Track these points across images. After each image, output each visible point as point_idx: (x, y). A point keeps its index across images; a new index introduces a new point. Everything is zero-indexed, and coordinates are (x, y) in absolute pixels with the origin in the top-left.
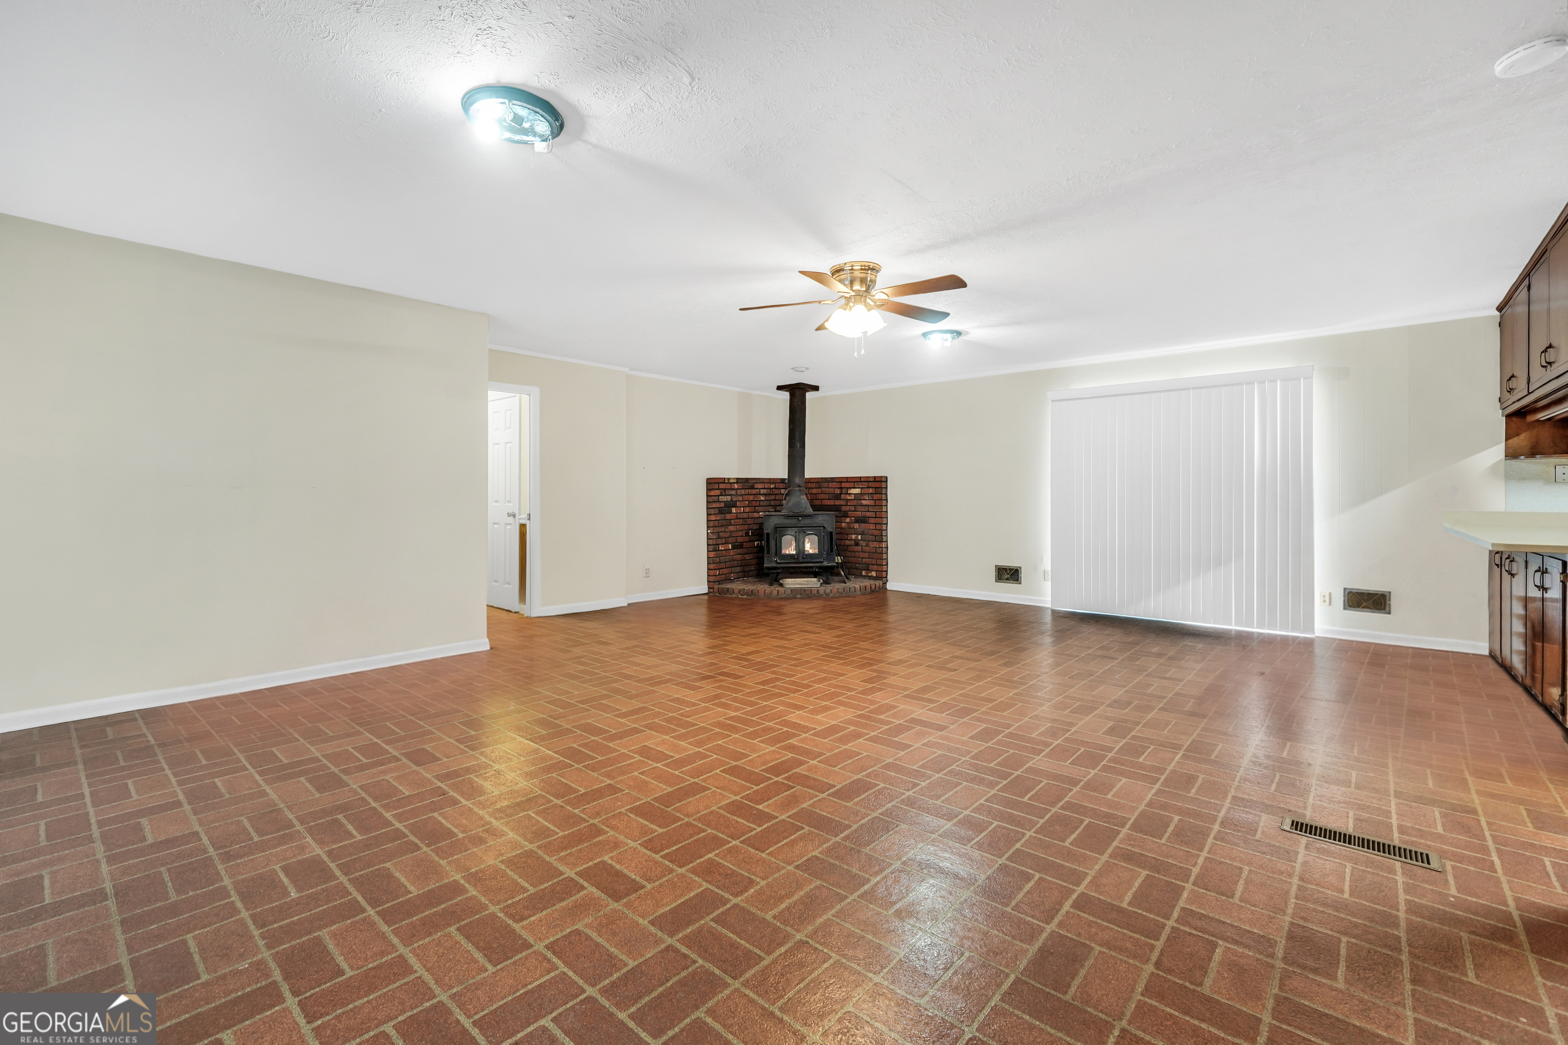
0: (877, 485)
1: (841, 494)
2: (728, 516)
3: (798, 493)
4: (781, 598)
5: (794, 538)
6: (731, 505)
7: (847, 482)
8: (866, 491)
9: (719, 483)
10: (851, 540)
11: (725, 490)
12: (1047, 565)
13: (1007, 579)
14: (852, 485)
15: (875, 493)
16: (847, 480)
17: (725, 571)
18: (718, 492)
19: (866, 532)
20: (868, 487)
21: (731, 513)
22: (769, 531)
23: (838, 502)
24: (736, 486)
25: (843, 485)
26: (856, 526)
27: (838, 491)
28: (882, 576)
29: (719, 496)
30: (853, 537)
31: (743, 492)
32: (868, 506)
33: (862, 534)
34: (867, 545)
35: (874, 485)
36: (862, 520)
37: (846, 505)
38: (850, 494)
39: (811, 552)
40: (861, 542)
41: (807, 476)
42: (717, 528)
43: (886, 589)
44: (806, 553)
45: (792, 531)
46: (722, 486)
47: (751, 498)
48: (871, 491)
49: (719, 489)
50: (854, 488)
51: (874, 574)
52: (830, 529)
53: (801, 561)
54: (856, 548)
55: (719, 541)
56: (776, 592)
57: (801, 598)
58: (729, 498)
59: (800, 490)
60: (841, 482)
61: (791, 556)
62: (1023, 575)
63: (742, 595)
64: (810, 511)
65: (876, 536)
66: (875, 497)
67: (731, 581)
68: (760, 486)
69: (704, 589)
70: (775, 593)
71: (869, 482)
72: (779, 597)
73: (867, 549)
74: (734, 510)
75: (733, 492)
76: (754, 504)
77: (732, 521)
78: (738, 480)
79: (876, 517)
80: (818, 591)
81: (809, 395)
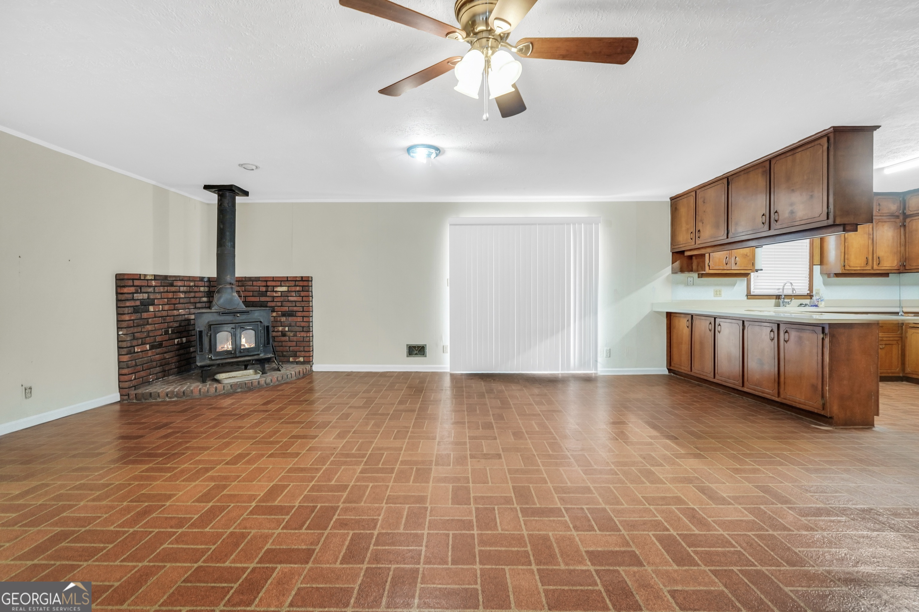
0: (305, 283)
1: (267, 291)
2: (145, 315)
3: (229, 290)
4: (220, 395)
5: (230, 334)
6: (146, 304)
7: (273, 281)
8: (293, 289)
9: (133, 279)
10: (278, 331)
11: (141, 287)
12: (446, 341)
13: (416, 354)
14: (279, 283)
15: (303, 291)
16: (274, 279)
17: (143, 374)
18: (132, 289)
19: (293, 324)
20: (295, 286)
21: (148, 311)
22: (202, 329)
23: (263, 299)
24: (154, 283)
25: (269, 283)
26: (283, 319)
27: (264, 289)
28: (308, 361)
29: (133, 293)
30: (280, 329)
31: (161, 289)
32: (295, 301)
33: (290, 326)
34: (295, 335)
35: (301, 283)
36: (291, 314)
37: (273, 301)
38: (276, 291)
39: (247, 346)
40: (288, 333)
41: (236, 276)
42: (132, 329)
43: (312, 371)
44: (242, 347)
45: (229, 327)
46: (137, 283)
47: (170, 295)
48: (298, 288)
49: (133, 286)
50: (281, 286)
51: (301, 359)
52: (266, 324)
53: (238, 355)
54: (283, 339)
55: (135, 343)
56: (214, 390)
57: (241, 392)
58: (145, 296)
59: (232, 288)
60: (267, 281)
61: (228, 352)
62: (427, 350)
63: (170, 398)
64: (243, 307)
65: (303, 327)
66: (303, 294)
67: (149, 383)
68: (179, 283)
69: (116, 397)
70: (212, 390)
71: (295, 281)
72: (217, 394)
73: (295, 339)
74: (151, 308)
75: (151, 290)
76: (173, 301)
77: (150, 320)
78: (156, 277)
79: (303, 311)
80: (259, 382)
81: (239, 200)
